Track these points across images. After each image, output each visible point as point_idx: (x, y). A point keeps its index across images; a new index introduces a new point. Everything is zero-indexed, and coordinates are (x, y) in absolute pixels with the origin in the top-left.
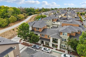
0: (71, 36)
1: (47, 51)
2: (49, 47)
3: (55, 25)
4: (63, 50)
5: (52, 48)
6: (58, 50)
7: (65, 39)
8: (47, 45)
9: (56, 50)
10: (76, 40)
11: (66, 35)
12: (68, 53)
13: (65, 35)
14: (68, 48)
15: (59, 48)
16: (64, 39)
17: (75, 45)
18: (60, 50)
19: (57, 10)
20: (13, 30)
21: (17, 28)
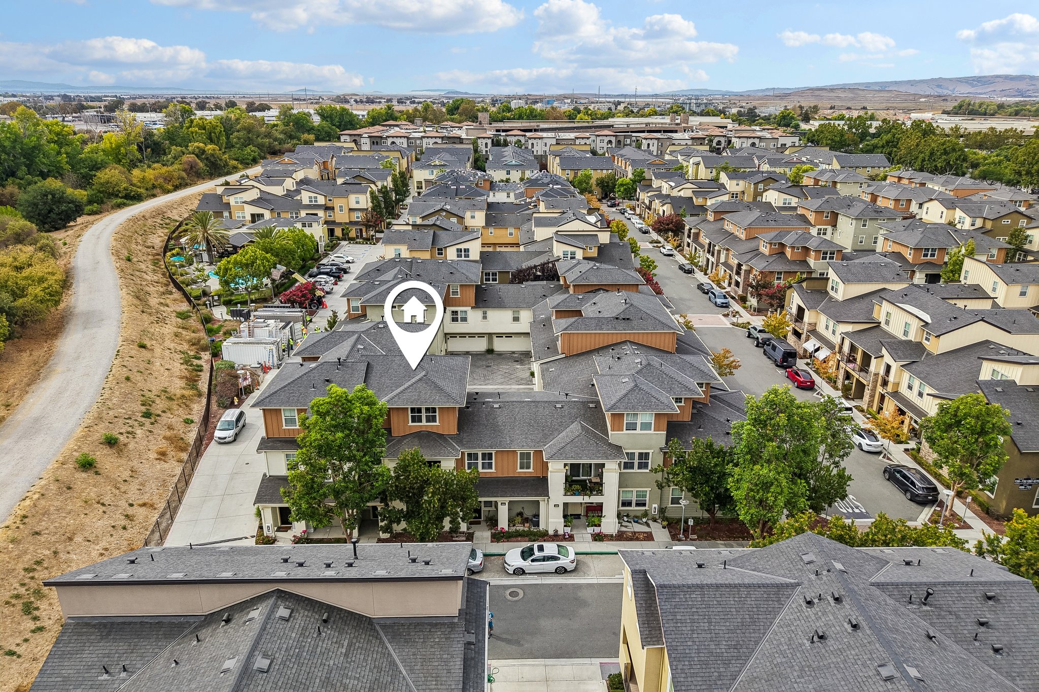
0: (674, 429)
1: (551, 565)
2: (544, 536)
3: (463, 335)
4: (638, 528)
5: (571, 538)
6: (610, 538)
7: (641, 454)
8: (520, 528)
9: (598, 537)
10: (711, 445)
11: (646, 426)
12: (674, 537)
13: (638, 431)
14: (662, 510)
15: (609, 524)
16: (637, 452)
17: (715, 477)
18: (620, 537)
19: (366, 145)
20: (87, 465)
21: (111, 442)
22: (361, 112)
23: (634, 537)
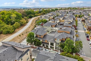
0: (62, 41)
1: (47, 51)
5: (51, 49)
8: (47, 47)
9: (53, 50)
12: (60, 52)
13: (58, 41)
14: (60, 49)
16: (58, 43)
18: (55, 50)
19: (57, 12)
20: (20, 36)
21: (22, 34)
22: (59, 9)
23: (57, 51)
